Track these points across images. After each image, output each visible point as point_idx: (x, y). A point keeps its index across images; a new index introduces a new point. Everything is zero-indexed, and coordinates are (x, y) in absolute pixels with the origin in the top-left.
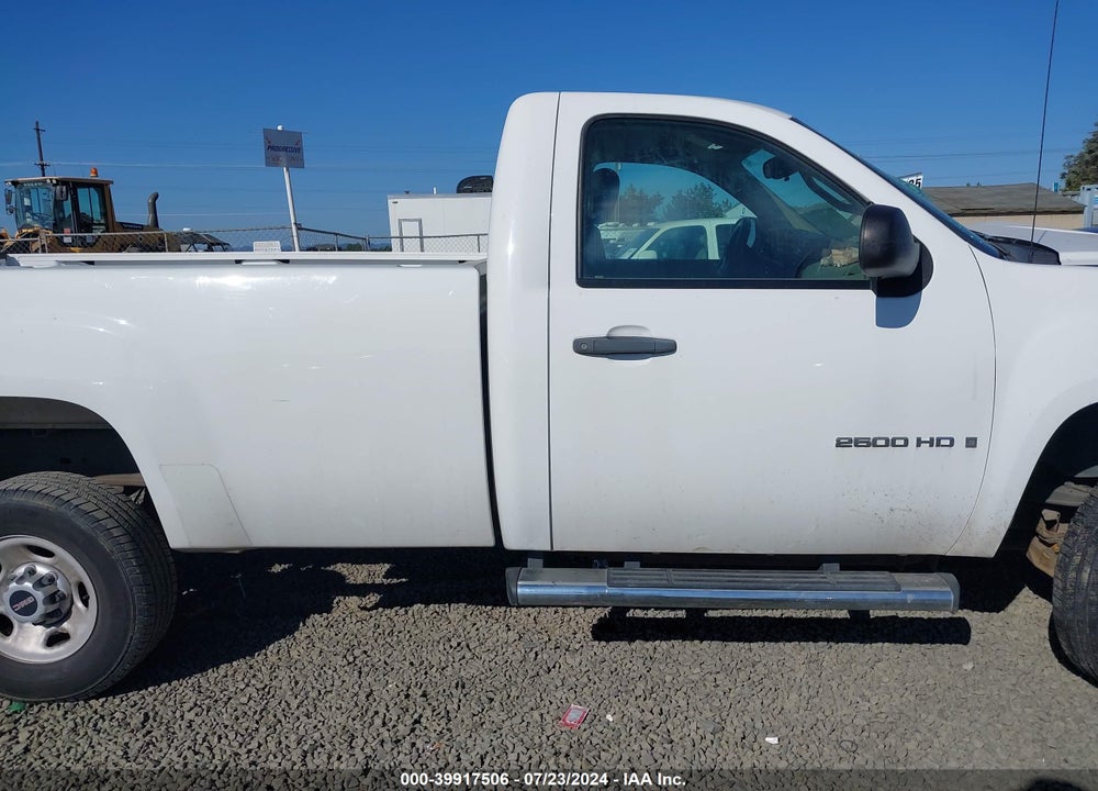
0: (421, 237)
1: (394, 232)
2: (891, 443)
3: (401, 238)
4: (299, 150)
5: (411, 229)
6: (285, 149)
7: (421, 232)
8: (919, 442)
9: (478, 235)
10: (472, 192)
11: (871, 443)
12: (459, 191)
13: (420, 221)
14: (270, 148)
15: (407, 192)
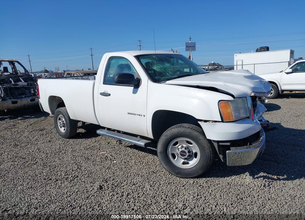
0: (242, 65)
1: (235, 64)
2: (134, 114)
3: (237, 65)
4: (194, 47)
5: (240, 63)
6: (191, 47)
7: (237, 64)
8: (138, 115)
9: (254, 64)
10: (260, 51)
11: (132, 114)
12: (256, 52)
13: (242, 61)
14: (187, 47)
15: (240, 53)
